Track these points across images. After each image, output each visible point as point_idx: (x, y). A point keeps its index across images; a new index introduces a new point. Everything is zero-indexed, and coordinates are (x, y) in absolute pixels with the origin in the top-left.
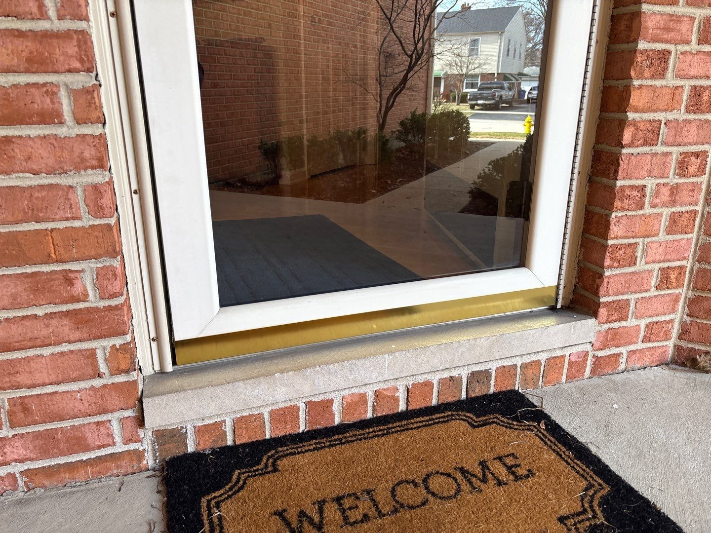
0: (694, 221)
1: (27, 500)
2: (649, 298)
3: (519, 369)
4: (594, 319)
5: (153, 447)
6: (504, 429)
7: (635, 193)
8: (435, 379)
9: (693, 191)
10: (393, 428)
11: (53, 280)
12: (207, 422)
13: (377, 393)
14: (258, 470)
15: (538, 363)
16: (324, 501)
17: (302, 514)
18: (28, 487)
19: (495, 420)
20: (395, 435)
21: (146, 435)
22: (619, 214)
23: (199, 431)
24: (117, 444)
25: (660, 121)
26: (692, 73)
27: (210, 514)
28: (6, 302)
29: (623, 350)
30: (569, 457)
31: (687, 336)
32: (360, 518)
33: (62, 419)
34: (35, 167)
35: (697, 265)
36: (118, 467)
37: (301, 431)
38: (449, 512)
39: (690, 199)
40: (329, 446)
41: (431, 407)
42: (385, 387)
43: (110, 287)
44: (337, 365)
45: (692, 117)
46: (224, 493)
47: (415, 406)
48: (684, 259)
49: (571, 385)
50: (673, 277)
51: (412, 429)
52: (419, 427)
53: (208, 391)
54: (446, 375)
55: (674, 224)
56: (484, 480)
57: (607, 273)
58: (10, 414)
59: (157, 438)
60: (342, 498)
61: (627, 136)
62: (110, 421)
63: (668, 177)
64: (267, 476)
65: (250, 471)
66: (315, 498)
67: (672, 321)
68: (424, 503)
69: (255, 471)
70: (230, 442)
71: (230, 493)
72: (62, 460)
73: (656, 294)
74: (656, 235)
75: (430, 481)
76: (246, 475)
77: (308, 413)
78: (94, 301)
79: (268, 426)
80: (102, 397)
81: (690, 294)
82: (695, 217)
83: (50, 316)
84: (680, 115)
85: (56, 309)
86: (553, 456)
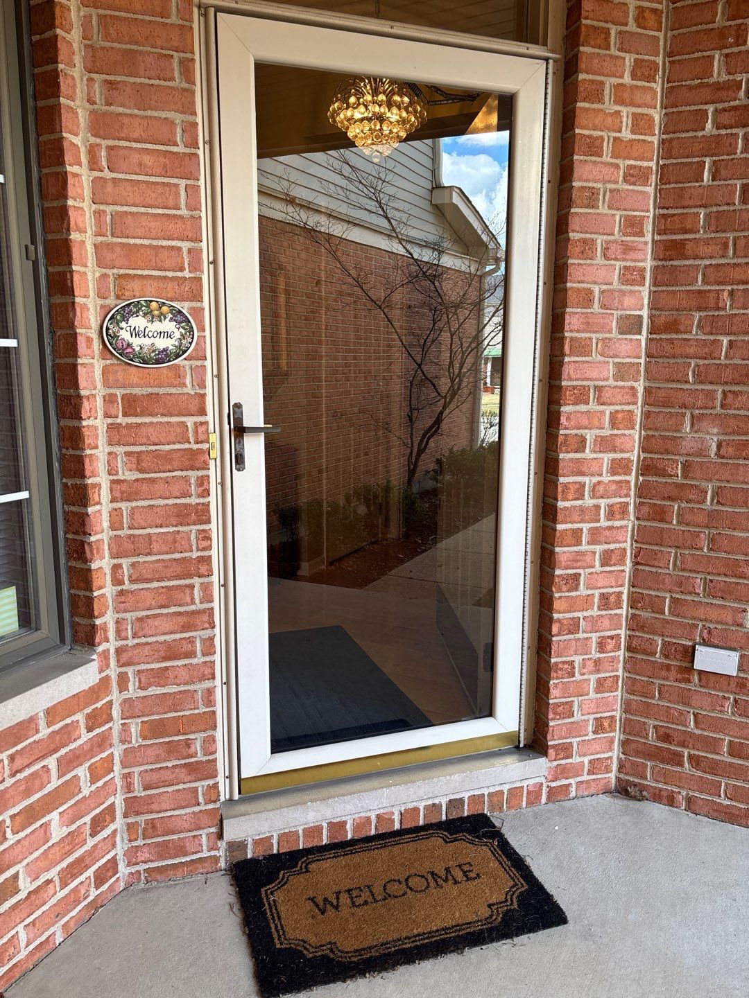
0: (617, 683)
1: (148, 889)
2: (589, 740)
3: (486, 797)
4: (544, 759)
5: (226, 854)
6: (468, 844)
7: (566, 666)
8: (421, 806)
9: (613, 662)
10: (389, 842)
11: (179, 745)
12: (262, 836)
13: (378, 816)
14: (296, 871)
15: (501, 792)
16: (340, 892)
17: (326, 900)
18: (147, 880)
19: (463, 837)
20: (390, 848)
21: (222, 845)
22: (556, 681)
23: (256, 843)
24: (204, 851)
25: (579, 618)
26: (599, 586)
27: (268, 899)
28: (153, 759)
29: (572, 781)
30: (507, 865)
31: (623, 770)
32: (362, 903)
33: (174, 833)
34: (178, 682)
35: (624, 715)
36: (203, 868)
37: (324, 843)
38: (419, 900)
39: (611, 668)
40: (344, 855)
41: (419, 827)
42: (385, 812)
43: (210, 748)
44: (349, 797)
45: (604, 613)
46: (275, 886)
47: (406, 826)
48: (613, 710)
49: (529, 810)
50: (606, 724)
51: (402, 843)
52: (408, 842)
53: (264, 815)
54: (430, 802)
55: (601, 686)
56: (446, 880)
57: (551, 724)
58: (145, 830)
59: (229, 847)
60: (351, 890)
61: (555, 629)
62: (201, 835)
63: (591, 654)
64: (302, 875)
65: (291, 872)
66: (333, 891)
67: (611, 758)
68: (403, 895)
69: (294, 872)
70: (275, 852)
71: (279, 886)
72: (170, 862)
73: (593, 737)
74: (588, 694)
75: (410, 880)
76: (288, 874)
77: (329, 830)
78: (201, 757)
79: (301, 839)
80: (199, 818)
81: (622, 736)
82: (617, 680)
83: (174, 767)
84: (595, 612)
85: (178, 762)
86: (497, 864)
